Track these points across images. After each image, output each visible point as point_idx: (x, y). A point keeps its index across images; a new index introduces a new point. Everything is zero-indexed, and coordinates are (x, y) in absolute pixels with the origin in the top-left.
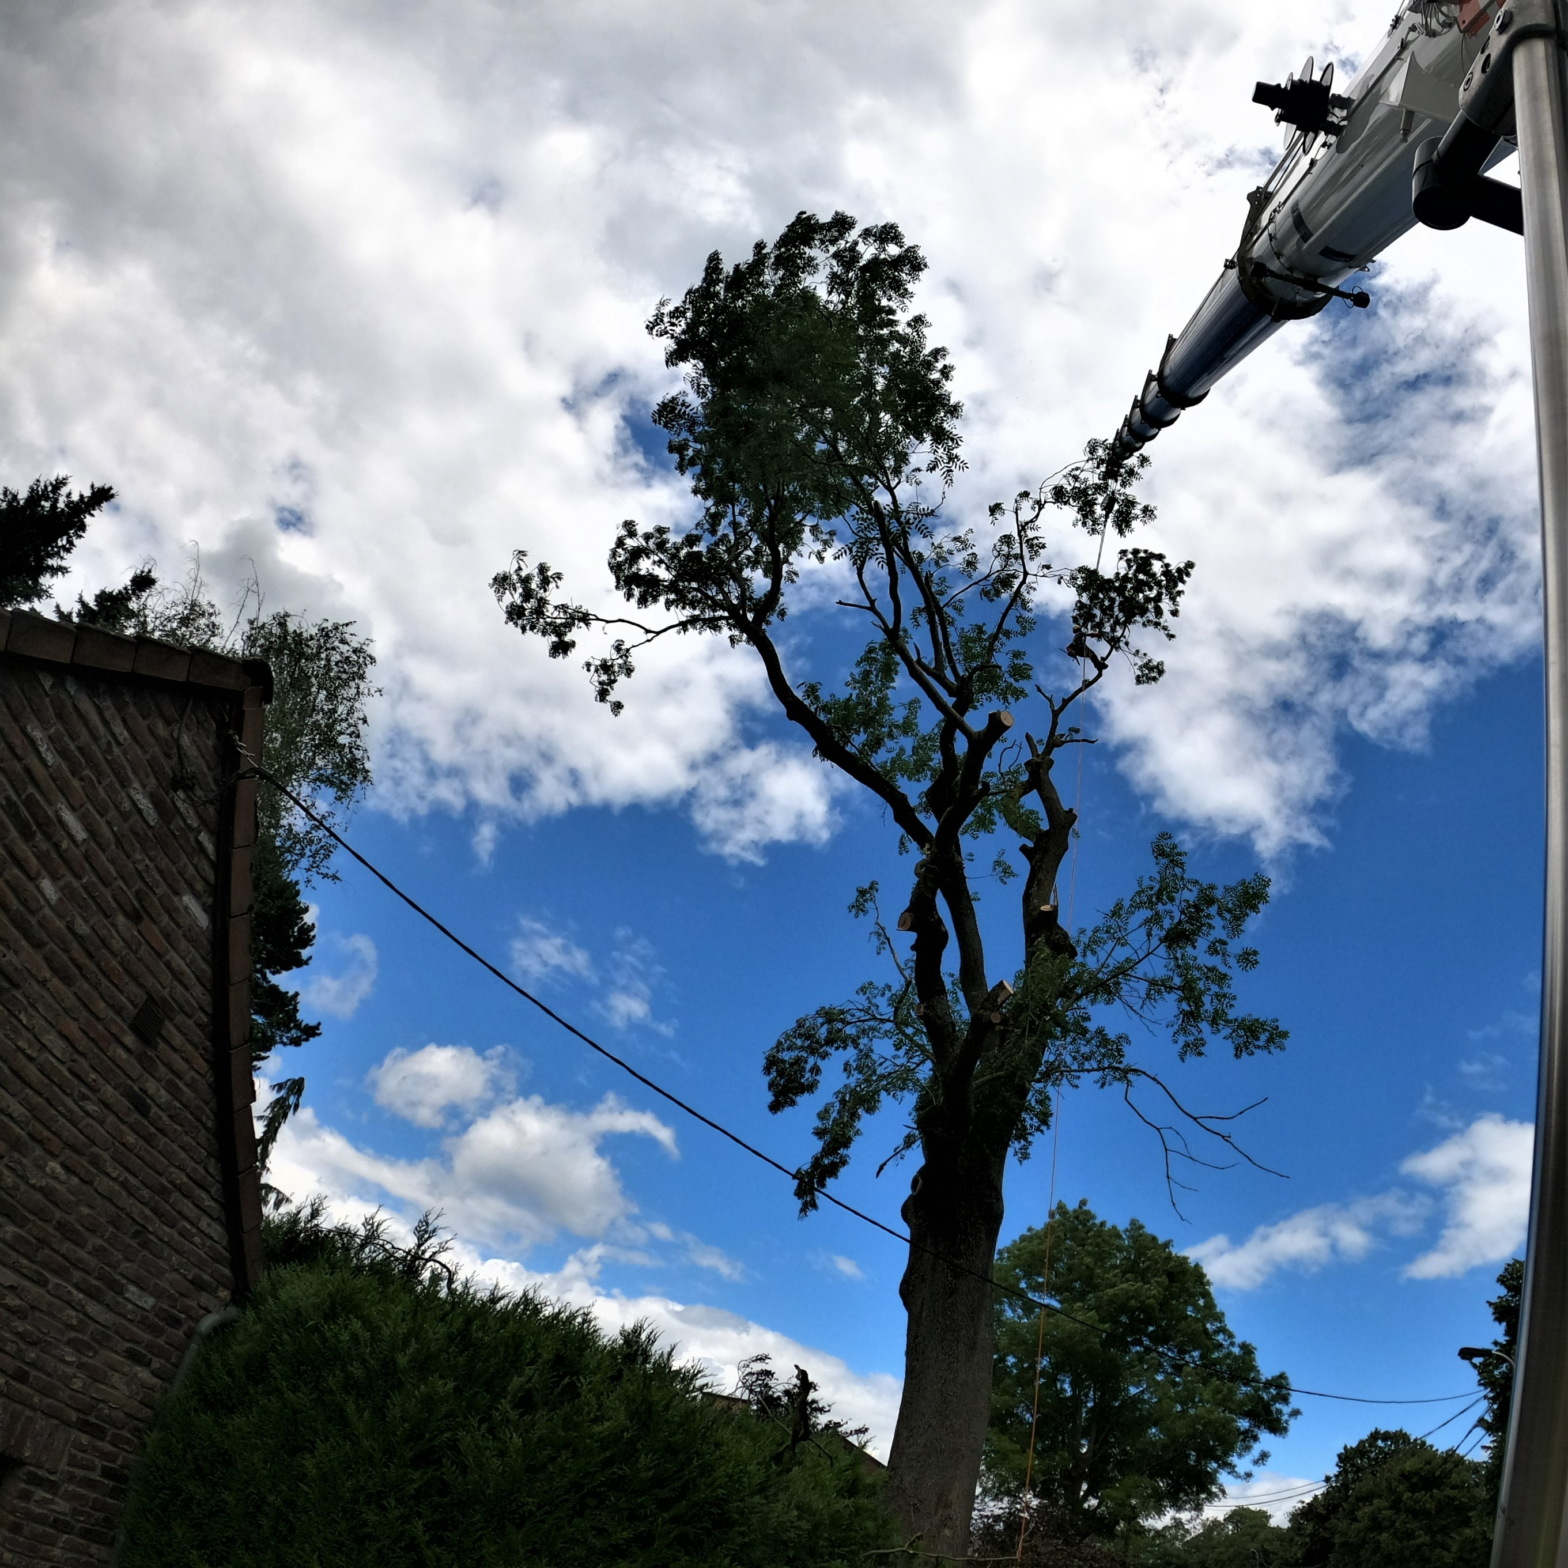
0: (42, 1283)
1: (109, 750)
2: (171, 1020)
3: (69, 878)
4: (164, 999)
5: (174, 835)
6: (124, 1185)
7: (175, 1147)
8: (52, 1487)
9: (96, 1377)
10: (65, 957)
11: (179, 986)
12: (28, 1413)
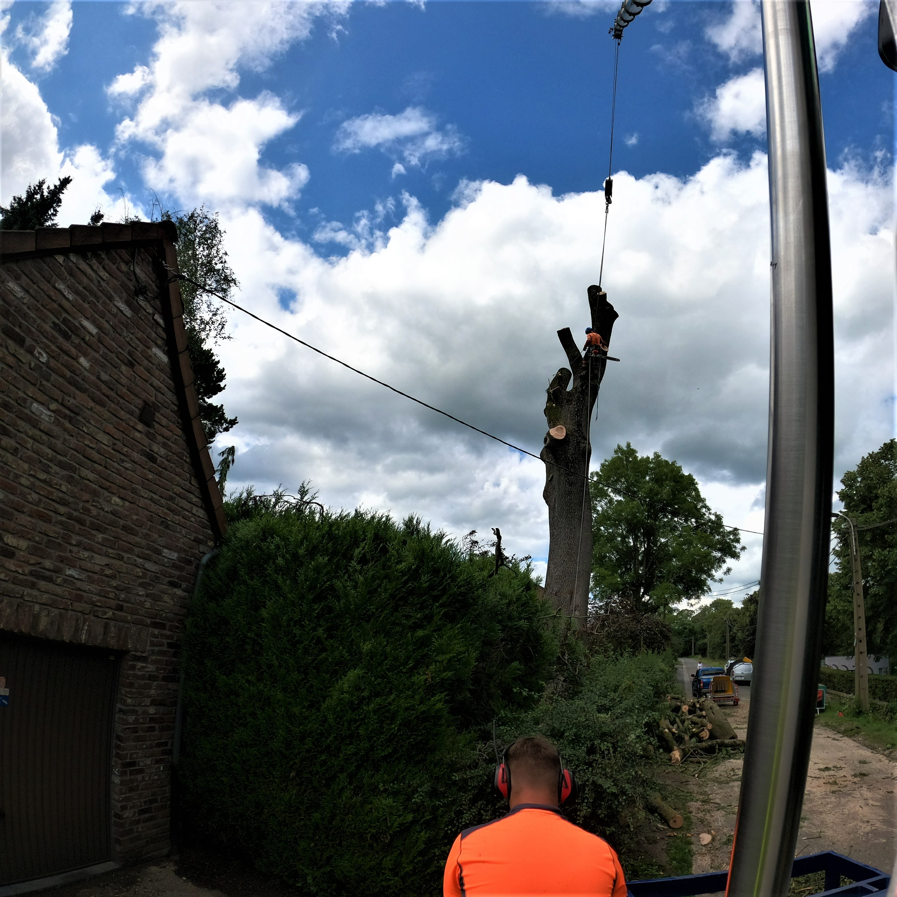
0: (121, 558)
1: (100, 285)
2: (158, 412)
3: (93, 353)
4: (154, 403)
5: (142, 319)
6: (151, 499)
7: (173, 475)
8: (144, 659)
9: (156, 598)
10: (98, 393)
11: (159, 395)
12: (127, 625)
